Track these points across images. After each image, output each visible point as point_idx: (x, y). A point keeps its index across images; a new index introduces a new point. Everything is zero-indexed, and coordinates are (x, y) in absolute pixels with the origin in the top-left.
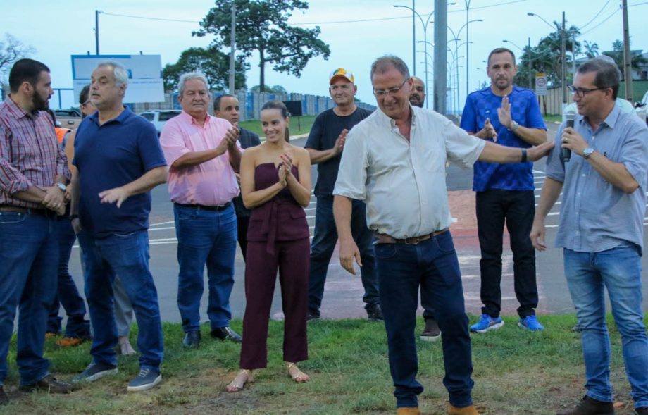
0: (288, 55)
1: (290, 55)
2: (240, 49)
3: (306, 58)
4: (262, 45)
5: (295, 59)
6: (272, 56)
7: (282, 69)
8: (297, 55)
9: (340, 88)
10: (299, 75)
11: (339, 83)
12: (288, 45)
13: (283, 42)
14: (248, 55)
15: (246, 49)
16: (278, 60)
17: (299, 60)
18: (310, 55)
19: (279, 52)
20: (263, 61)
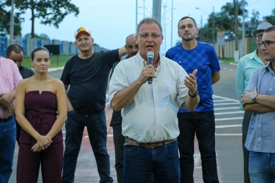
0: (50, 14)
1: (52, 14)
2: (18, 8)
3: (63, 16)
4: (33, 6)
5: (56, 16)
6: (40, 14)
7: (46, 23)
8: (57, 14)
9: (83, 40)
10: (58, 27)
11: (83, 37)
12: (51, 6)
13: (48, 5)
14: (23, 13)
15: (22, 8)
16: (44, 17)
17: (58, 17)
18: (66, 14)
19: (45, 11)
20: (33, 17)
